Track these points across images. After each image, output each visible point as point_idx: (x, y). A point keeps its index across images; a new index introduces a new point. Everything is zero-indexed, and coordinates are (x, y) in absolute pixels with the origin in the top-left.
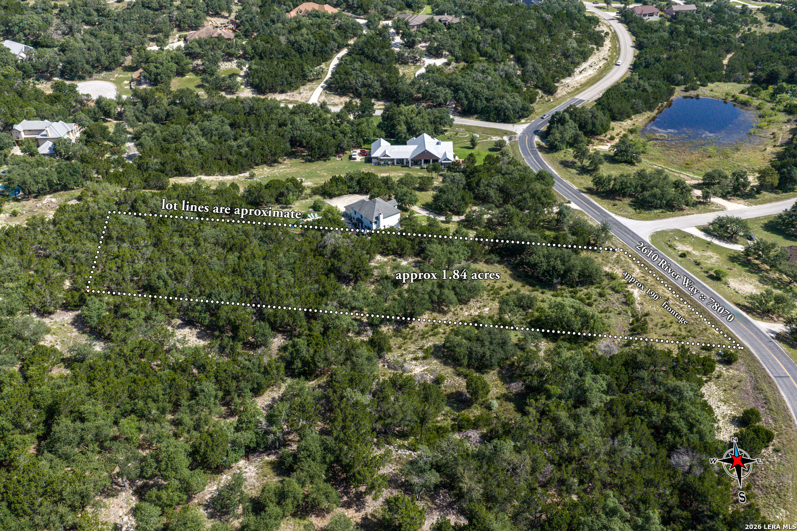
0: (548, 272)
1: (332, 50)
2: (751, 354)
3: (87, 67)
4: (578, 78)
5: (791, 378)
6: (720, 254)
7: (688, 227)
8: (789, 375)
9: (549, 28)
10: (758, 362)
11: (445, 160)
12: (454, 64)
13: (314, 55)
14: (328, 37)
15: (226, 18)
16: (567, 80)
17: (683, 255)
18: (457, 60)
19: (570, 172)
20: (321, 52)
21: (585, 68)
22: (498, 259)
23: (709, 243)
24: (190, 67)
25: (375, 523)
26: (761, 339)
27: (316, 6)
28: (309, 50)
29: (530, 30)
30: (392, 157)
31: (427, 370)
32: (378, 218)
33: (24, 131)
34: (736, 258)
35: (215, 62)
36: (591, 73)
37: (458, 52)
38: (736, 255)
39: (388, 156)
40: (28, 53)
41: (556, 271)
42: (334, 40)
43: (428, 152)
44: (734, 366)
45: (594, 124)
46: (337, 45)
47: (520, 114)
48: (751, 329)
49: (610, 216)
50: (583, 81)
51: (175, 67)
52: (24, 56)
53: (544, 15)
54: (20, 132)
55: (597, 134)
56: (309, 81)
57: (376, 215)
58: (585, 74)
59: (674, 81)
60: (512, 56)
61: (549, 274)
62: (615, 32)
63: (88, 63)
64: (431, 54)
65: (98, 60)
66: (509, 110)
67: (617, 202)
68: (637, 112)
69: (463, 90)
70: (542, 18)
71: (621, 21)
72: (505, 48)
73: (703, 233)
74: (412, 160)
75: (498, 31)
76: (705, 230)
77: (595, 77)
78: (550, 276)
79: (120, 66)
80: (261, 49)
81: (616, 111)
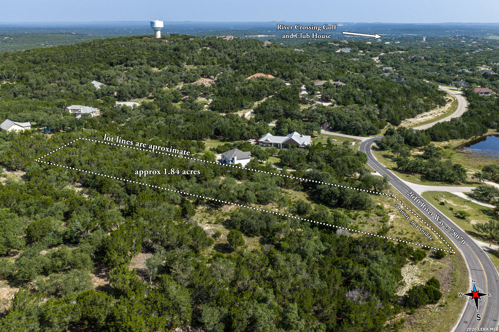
0: (328, 194)
1: (264, 95)
2: (460, 256)
3: (129, 95)
4: (419, 119)
5: (485, 273)
6: (474, 208)
7: (456, 192)
8: (483, 269)
9: (407, 93)
10: (463, 260)
11: (303, 145)
12: (336, 106)
13: (253, 96)
14: (263, 88)
15: (213, 79)
16: (411, 120)
17: (442, 204)
18: (338, 103)
19: (386, 160)
20: (257, 95)
21: (427, 115)
22: (302, 188)
23: (468, 201)
24: (182, 98)
25: (112, 289)
26: (474, 250)
27: (263, 75)
28: (250, 94)
29: (393, 93)
30: (271, 142)
31: (212, 229)
32: (233, 159)
33: (71, 110)
34: (486, 211)
35: (196, 97)
36: (430, 117)
37: (340, 99)
38: (487, 209)
39: (268, 141)
40: (101, 86)
41: (334, 194)
42: (266, 90)
43: (292, 140)
44: (442, 260)
45: (416, 139)
46: (267, 92)
47: (369, 132)
48: (470, 244)
49: (400, 180)
50: (422, 121)
51: (173, 98)
52: (99, 88)
53: (406, 86)
54: (69, 110)
55: (419, 146)
56: (245, 109)
57: (233, 157)
58: (425, 118)
59: (490, 126)
60: (376, 105)
61: (329, 196)
62: (457, 100)
63: (130, 93)
64: (323, 100)
65: (135, 92)
66: (360, 128)
67: (410, 175)
68: (454, 138)
69: (333, 116)
70: (404, 88)
71: (463, 95)
72: (372, 100)
73: (467, 196)
74: (283, 144)
75: (370, 91)
76: (470, 196)
77: (432, 120)
78: (330, 197)
79: (147, 96)
80: (223, 92)
81: (437, 135)
